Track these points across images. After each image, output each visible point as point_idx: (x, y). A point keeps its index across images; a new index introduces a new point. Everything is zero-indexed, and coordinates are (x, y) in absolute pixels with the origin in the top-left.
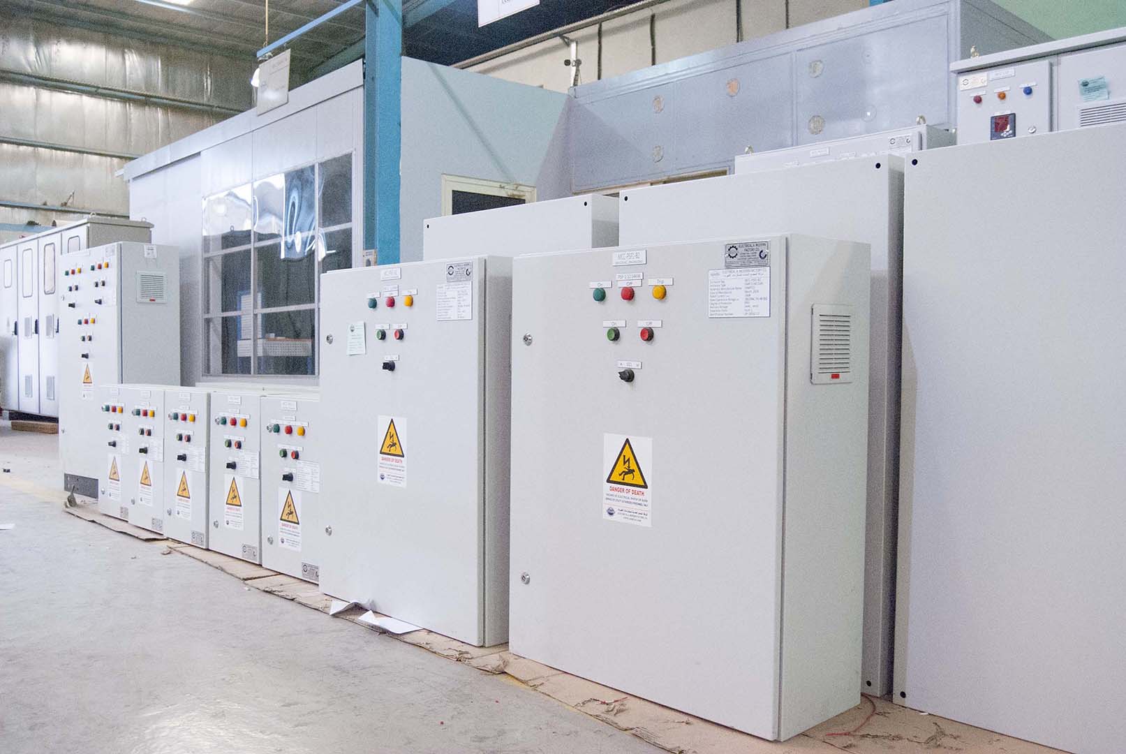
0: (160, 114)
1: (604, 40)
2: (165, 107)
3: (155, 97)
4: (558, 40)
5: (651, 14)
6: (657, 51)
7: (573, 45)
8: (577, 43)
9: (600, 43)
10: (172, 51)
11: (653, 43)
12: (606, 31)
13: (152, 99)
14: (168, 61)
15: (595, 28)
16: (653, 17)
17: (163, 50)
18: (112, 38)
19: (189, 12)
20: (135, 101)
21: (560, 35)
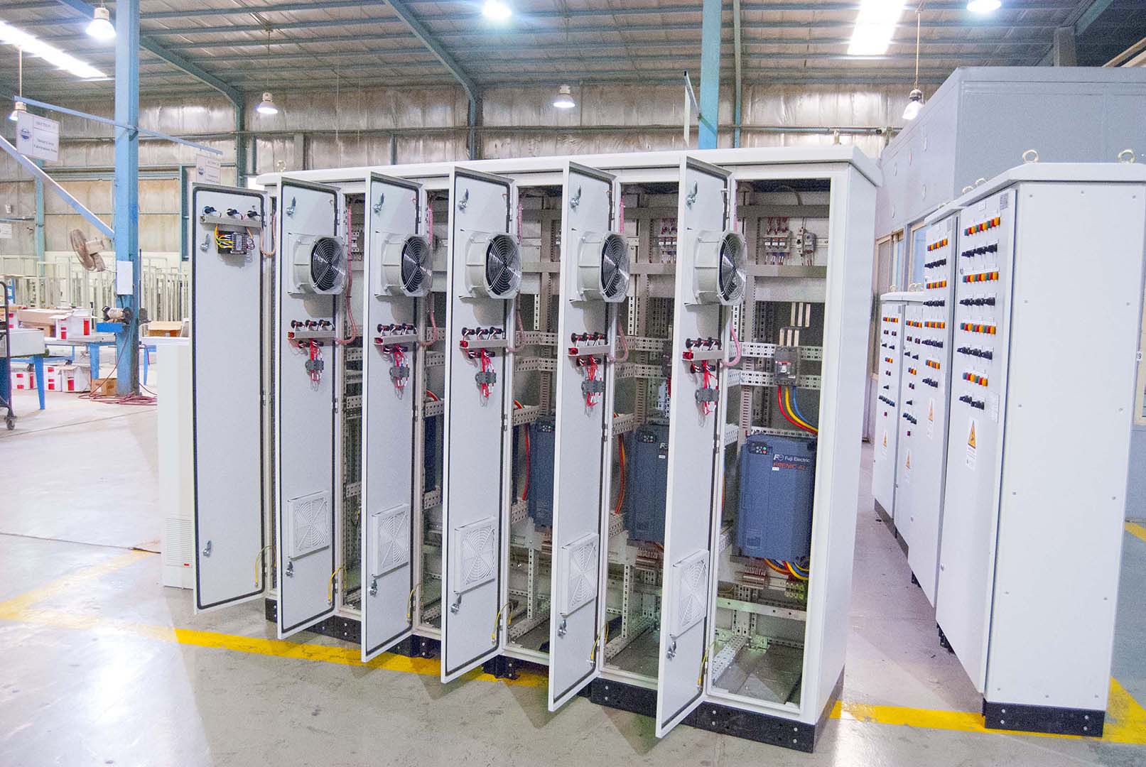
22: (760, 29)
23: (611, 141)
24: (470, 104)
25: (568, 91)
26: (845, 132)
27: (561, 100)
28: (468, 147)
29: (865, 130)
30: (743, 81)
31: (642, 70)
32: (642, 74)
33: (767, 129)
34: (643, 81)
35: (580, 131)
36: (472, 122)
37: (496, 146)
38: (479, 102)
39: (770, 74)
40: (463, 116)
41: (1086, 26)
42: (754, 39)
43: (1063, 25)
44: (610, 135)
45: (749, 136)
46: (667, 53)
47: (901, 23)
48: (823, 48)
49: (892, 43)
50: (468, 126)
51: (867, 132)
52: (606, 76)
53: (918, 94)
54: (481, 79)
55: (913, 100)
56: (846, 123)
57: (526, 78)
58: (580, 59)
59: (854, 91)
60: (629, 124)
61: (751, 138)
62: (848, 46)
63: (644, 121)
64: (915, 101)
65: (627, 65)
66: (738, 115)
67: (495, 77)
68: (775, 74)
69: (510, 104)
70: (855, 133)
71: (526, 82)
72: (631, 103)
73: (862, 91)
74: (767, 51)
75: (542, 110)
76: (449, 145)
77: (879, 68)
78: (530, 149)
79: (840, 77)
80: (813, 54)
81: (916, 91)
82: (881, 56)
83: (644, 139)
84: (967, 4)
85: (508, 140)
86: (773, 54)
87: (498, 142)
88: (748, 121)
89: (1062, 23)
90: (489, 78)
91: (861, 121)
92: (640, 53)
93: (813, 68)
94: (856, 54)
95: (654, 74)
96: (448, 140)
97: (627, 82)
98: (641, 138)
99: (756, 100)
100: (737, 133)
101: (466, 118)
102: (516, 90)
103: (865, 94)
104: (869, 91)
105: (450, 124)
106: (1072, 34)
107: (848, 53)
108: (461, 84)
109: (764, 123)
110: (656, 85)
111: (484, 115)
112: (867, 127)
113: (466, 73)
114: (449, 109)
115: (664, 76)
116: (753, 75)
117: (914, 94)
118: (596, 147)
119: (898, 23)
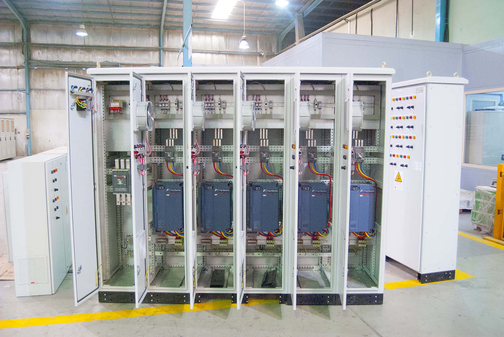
0: (224, 56)
1: (358, 20)
2: (226, 54)
3: (222, 51)
4: (343, 21)
5: (371, 9)
6: (373, 24)
7: (349, 22)
8: (350, 22)
9: (356, 21)
10: (228, 34)
11: (372, 21)
12: (359, 16)
13: (221, 52)
14: (226, 37)
15: (355, 15)
16: (372, 10)
17: (225, 34)
18: (207, 32)
19: (228, 21)
20: (215, 53)
21: (345, 19)
22: (174, 4)
23: (99, 53)
24: (23, 30)
25: (84, 28)
26: (209, 53)
27: (80, 32)
28: (23, 53)
29: (218, 52)
30: (164, 27)
31: (115, 19)
32: (116, 21)
33: (175, 50)
34: (115, 24)
35: (84, 48)
36: (25, 40)
37: (39, 53)
38: (28, 30)
39: (176, 25)
40: (19, 38)
41: (307, 14)
42: (170, 8)
43: (299, 12)
44: (100, 50)
45: (167, 52)
46: (129, 12)
47: (236, 6)
48: (201, 15)
49: (231, 15)
50: (23, 42)
51: (219, 53)
52: (96, 21)
53: (245, 38)
54: (29, 18)
55: (243, 40)
56: (209, 49)
57: (54, 19)
58: (85, 12)
59: (212, 34)
60: (109, 45)
61: (168, 54)
62: (212, 14)
63: (116, 44)
64: (244, 41)
65: (109, 16)
66: (161, 42)
67: (37, 18)
68: (178, 25)
69: (46, 32)
70: (213, 53)
71: (54, 22)
72: (110, 34)
73: (215, 35)
74: (176, 14)
75: (63, 36)
76: (12, 52)
77: (224, 25)
78: (58, 56)
79: (206, 28)
80: (197, 17)
81: (244, 36)
82: (225, 20)
83: (117, 52)
84: (275, 1)
85: (46, 51)
86: (179, 16)
87: (40, 51)
88: (166, 46)
89: (298, 11)
90: (34, 18)
91: (216, 48)
92: (116, 11)
93: (195, 23)
94: (215, 18)
95: (121, 22)
96: (11, 49)
97: (106, 24)
98: (115, 52)
99: (170, 36)
100: (162, 51)
101: (21, 38)
102: (49, 25)
103: (217, 36)
104: (219, 35)
105: (11, 40)
106: (302, 16)
107: (212, 18)
108: (19, 21)
109: (173, 47)
110: (122, 27)
111: (31, 37)
112: (219, 51)
113: (21, 14)
114: (11, 33)
115: (125, 23)
116: (168, 25)
117: (243, 37)
118: (92, 56)
119: (235, 7)
